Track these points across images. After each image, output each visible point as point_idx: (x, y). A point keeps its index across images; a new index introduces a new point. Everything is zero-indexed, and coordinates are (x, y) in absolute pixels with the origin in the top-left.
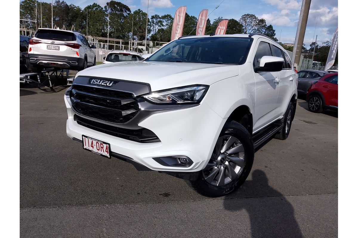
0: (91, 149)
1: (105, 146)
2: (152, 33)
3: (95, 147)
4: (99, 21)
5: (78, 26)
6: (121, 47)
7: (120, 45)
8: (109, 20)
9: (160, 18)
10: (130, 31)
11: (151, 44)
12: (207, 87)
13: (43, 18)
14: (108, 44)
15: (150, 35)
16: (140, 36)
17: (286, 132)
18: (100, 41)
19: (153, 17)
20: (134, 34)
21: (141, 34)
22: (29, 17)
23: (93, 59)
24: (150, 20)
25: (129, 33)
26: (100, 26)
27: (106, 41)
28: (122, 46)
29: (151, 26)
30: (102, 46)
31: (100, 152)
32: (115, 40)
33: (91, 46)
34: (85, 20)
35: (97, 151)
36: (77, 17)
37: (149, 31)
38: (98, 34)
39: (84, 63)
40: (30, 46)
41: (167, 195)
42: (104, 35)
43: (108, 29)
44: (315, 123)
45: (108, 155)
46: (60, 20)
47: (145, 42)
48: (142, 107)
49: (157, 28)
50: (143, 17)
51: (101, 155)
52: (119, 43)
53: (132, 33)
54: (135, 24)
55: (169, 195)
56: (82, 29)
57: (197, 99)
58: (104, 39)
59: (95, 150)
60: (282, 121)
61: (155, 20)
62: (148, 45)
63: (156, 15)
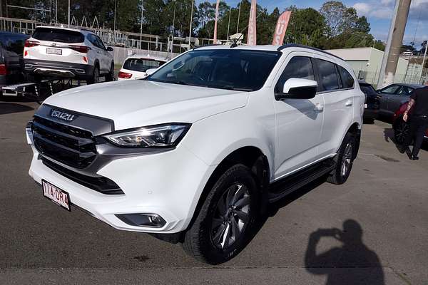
0: (51, 197)
1: (64, 195)
2: (200, 26)
3: (55, 195)
4: (131, 10)
5: (104, 17)
6: (157, 45)
7: (157, 42)
8: (143, 9)
9: (210, 7)
10: (170, 24)
11: (197, 41)
12: (187, 126)
13: (59, 8)
14: (141, 41)
15: (198, 29)
16: (185, 31)
17: (344, 174)
18: (130, 37)
19: (202, 6)
20: (177, 28)
21: (185, 28)
22: (43, 5)
23: (110, 65)
24: (198, 10)
25: (169, 26)
26: (132, 16)
27: (139, 38)
28: (159, 45)
29: (199, 18)
30: (134, 43)
31: (59, 202)
32: (151, 36)
33: (106, 47)
34: (113, 9)
35: (56, 200)
36: (102, 5)
37: (197, 24)
38: (128, 28)
39: (94, 72)
40: (26, 49)
41: (144, 259)
42: (136, 30)
43: (142, 21)
44: (397, 161)
45: (67, 207)
46: (81, 9)
47: (189, 39)
48: (101, 150)
49: (206, 20)
50: (188, 6)
51: (61, 206)
52: (154, 40)
53: (173, 27)
54: (178, 15)
55: (148, 259)
56: (108, 21)
57: (172, 141)
58: (137, 34)
59: (55, 199)
60: (336, 160)
61: (203, 9)
62: (193, 43)
63: (206, 3)
